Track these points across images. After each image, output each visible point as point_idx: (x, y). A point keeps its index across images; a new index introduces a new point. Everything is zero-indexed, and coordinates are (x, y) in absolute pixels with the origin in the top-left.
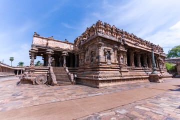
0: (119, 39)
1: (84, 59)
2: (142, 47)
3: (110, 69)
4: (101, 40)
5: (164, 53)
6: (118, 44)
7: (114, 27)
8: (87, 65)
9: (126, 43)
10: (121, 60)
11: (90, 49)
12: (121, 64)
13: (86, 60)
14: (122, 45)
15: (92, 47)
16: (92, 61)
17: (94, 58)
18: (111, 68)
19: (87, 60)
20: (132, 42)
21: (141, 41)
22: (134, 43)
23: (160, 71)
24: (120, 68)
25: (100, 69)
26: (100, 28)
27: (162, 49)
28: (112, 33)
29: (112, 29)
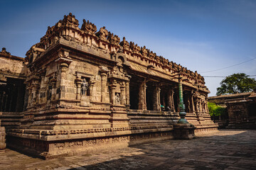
0: (112, 54)
1: (37, 93)
2: (163, 73)
3: (87, 116)
4: (67, 54)
5: (205, 85)
6: (111, 64)
7: (102, 31)
8: (40, 106)
9: (127, 63)
10: (114, 97)
11: (49, 72)
12: (114, 104)
13: (39, 95)
14: (119, 67)
15: (51, 68)
16: (49, 98)
17: (53, 91)
18: (90, 113)
19: (41, 97)
20: (144, 63)
21: (163, 62)
22: (147, 64)
23: (198, 117)
24: (111, 114)
25: (59, 116)
26: (69, 29)
27: (203, 79)
28: (98, 42)
29: (99, 34)
